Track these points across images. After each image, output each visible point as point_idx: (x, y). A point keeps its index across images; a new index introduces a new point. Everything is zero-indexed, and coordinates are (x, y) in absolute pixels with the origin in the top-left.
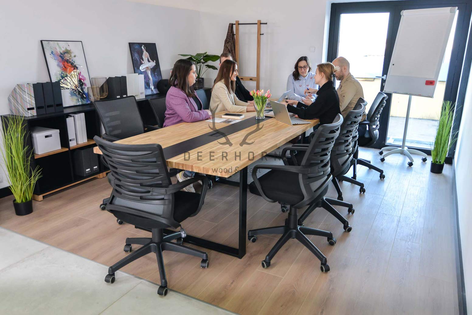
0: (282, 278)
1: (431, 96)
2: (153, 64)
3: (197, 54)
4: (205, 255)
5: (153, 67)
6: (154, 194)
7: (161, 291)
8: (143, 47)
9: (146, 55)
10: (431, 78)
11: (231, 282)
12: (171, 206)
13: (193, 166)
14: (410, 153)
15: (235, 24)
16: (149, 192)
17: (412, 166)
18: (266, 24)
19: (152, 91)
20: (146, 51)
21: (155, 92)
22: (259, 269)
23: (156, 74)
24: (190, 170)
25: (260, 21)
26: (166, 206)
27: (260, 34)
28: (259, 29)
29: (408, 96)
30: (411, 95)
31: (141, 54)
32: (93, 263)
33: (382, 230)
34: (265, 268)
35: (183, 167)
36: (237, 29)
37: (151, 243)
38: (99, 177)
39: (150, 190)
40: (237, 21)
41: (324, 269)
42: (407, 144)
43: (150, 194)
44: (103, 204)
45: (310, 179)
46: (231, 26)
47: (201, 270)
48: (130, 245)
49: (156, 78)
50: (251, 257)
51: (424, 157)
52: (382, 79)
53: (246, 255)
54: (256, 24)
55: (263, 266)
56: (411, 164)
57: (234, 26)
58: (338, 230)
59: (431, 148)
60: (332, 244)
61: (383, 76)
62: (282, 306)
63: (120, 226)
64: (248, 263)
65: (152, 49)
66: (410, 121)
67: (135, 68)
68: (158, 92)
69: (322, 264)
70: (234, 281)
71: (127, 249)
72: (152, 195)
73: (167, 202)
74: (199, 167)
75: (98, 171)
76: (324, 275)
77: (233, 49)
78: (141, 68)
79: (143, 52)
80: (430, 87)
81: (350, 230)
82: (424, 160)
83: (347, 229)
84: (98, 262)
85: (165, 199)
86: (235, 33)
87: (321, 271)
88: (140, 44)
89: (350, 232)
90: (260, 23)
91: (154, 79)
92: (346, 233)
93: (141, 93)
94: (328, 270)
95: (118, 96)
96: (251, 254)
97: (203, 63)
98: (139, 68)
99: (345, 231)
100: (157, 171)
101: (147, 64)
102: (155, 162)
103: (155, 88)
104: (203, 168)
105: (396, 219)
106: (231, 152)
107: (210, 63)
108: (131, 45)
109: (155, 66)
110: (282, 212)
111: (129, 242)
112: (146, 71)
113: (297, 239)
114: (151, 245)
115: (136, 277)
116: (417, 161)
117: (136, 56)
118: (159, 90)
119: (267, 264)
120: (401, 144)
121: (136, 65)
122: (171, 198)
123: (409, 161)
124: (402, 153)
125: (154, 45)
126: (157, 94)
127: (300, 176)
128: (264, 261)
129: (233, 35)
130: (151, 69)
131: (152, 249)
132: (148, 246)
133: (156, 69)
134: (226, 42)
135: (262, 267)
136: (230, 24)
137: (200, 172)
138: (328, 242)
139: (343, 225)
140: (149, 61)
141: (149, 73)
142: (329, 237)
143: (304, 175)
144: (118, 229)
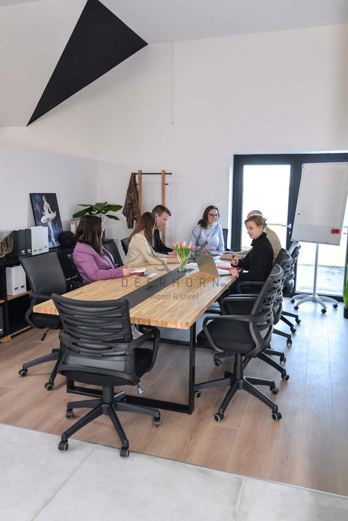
0: (238, 430)
1: (338, 244)
2: (54, 215)
3: (97, 204)
4: (158, 412)
5: (53, 218)
6: (116, 349)
7: (123, 453)
8: (43, 198)
9: (46, 206)
10: (336, 227)
11: (190, 438)
12: (132, 361)
13: (150, 320)
14: (323, 300)
15: (137, 174)
16: (111, 348)
17: (326, 313)
18: (171, 174)
19: (53, 244)
20: (47, 202)
21: (56, 246)
22: (212, 423)
23: (57, 225)
24: (147, 324)
25: (164, 171)
26: (127, 362)
27: (165, 184)
28: (163, 179)
29: (315, 244)
30: (318, 243)
31: (41, 205)
32: (36, 433)
33: (317, 376)
34: (220, 422)
35: (139, 321)
36: (140, 179)
37: (103, 404)
38: (3, 341)
39: (112, 346)
40: (139, 171)
41: (276, 417)
42: (318, 292)
43: (112, 350)
44: (23, 370)
45: (259, 328)
46: (134, 175)
47: (154, 429)
48: (72, 410)
49: (57, 230)
50: (200, 412)
51: (335, 304)
52: (288, 228)
53: (195, 410)
54: (161, 174)
55: (217, 419)
56: (324, 311)
57: (137, 176)
58: (277, 378)
59: (341, 294)
60: (275, 393)
61: (288, 224)
62: (247, 455)
63: (49, 392)
64: (200, 418)
65: (52, 199)
66: (319, 268)
67: (37, 220)
68: (59, 245)
69: (273, 412)
70: (192, 437)
71: (69, 414)
72: (115, 351)
73: (129, 357)
74: (157, 321)
75: (3, 334)
76: (276, 423)
77: (136, 198)
78: (42, 220)
79: (44, 203)
80: (336, 235)
81: (288, 378)
82: (335, 306)
83: (285, 377)
84: (40, 431)
85: (127, 354)
86: (137, 183)
87: (273, 420)
88: (41, 195)
89: (288, 381)
90: (164, 174)
91: (55, 231)
92: (285, 381)
93: (46, 247)
94: (280, 417)
95: (23, 250)
96: (199, 409)
97: (104, 213)
98: (40, 220)
99: (283, 380)
100: (120, 326)
101: (48, 216)
102: (121, 317)
103: (55, 241)
104: (162, 321)
105: (326, 365)
106: (179, 304)
107: (110, 213)
108: (32, 195)
109: (56, 217)
110: (215, 366)
111: (71, 407)
112: (47, 222)
113: (244, 389)
114: (103, 406)
115: (89, 442)
116: (329, 307)
117: (37, 207)
118: (60, 243)
119: (220, 416)
120: (312, 291)
121: (37, 218)
122: (132, 353)
123: (323, 308)
124: (314, 301)
125: (54, 195)
126: (58, 247)
127: (251, 325)
128: (218, 414)
129: (136, 184)
130: (52, 221)
131: (104, 410)
132: (99, 408)
133: (57, 221)
134: (129, 191)
135: (215, 421)
136: (132, 173)
137: (158, 326)
138: (271, 392)
139: (281, 373)
140: (50, 213)
141: (50, 224)
142: (272, 385)
143: (254, 324)
144: (48, 395)
